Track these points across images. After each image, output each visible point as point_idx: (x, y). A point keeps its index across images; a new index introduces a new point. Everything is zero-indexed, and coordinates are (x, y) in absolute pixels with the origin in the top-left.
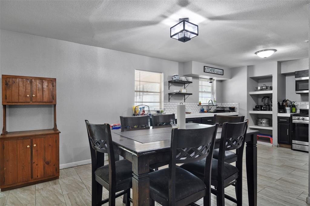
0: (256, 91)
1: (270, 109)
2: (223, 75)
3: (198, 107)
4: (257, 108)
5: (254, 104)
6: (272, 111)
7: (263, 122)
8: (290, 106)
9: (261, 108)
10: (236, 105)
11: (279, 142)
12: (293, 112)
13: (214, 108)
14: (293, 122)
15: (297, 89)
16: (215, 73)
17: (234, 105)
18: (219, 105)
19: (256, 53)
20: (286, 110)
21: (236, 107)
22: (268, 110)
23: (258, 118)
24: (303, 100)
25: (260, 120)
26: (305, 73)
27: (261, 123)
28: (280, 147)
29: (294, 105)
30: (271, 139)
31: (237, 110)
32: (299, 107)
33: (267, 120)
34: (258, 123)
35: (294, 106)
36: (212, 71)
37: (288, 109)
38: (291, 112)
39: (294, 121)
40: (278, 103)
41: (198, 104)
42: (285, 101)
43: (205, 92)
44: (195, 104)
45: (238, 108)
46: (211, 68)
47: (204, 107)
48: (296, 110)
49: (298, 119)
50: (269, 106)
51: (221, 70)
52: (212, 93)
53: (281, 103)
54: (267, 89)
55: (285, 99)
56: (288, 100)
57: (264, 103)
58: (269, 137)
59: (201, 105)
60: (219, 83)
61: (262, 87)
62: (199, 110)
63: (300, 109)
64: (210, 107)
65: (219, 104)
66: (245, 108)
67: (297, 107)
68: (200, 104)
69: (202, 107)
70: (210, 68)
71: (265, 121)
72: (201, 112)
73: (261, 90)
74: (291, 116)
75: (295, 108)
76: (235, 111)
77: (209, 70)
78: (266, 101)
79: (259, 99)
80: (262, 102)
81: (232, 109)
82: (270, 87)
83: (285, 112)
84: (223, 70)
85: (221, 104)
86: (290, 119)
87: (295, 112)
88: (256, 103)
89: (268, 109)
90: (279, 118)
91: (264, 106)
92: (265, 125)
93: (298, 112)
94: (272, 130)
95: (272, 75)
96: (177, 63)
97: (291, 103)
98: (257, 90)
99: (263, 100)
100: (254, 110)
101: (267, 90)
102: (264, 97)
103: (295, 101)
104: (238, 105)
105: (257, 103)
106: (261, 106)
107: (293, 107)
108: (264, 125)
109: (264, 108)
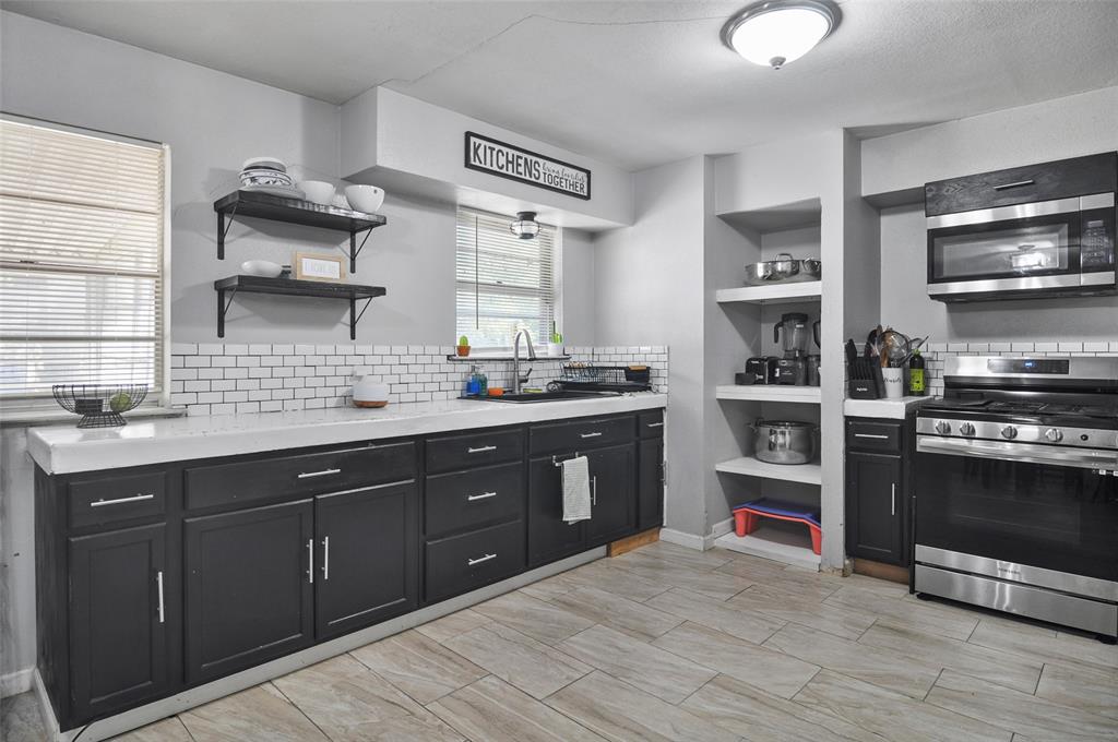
0: (747, 284)
1: (811, 378)
2: (588, 198)
3: (449, 367)
4: (754, 372)
5: (738, 352)
6: (819, 385)
7: (781, 440)
8: (900, 363)
9: (772, 372)
10: (654, 357)
11: (851, 551)
12: (912, 394)
13: (553, 374)
14: (918, 449)
15: (935, 274)
16: (541, 181)
17: (648, 357)
18: (581, 356)
20: (883, 381)
21: (654, 366)
22: (801, 380)
23: (760, 423)
24: (960, 332)
25: (765, 430)
26: (971, 190)
27: (772, 446)
28: (855, 572)
29: (918, 356)
30: (812, 532)
31: (661, 381)
32: (938, 365)
33: (796, 431)
34: (758, 445)
35: (918, 362)
36: (521, 169)
37: (891, 375)
38: (907, 391)
39: (924, 443)
40: (846, 347)
41: (451, 351)
42: (877, 336)
43: (498, 288)
44: (433, 350)
45: (665, 374)
46: (511, 152)
47: (483, 370)
48: (927, 379)
49: (946, 433)
50: (806, 359)
51: (574, 172)
52: (546, 294)
53: (860, 346)
54: (794, 273)
55: (880, 327)
56: (890, 331)
57: (785, 343)
58: (805, 519)
59: (471, 355)
60: (580, 245)
61: (775, 262)
62: (459, 386)
63: (945, 378)
64: (524, 367)
65: (579, 350)
66: (697, 371)
67: (930, 366)
68: (464, 350)
69: (474, 368)
70: (505, 150)
71: (788, 438)
72: (469, 398)
73: (773, 277)
74: (907, 414)
75: (921, 371)
76: (650, 388)
77: (502, 161)
78: (795, 335)
79: (763, 326)
80: (776, 341)
81: (639, 379)
82: (812, 262)
83: (878, 392)
84: (588, 173)
85: (588, 350)
86: (905, 430)
87: (922, 394)
88: (749, 345)
89: (802, 374)
90: (852, 424)
91: (786, 363)
92: (790, 456)
93: (937, 390)
94: (818, 487)
95: (818, 200)
96: (295, 102)
97: (908, 343)
98: (750, 280)
99: (780, 329)
100: (740, 380)
101: (795, 277)
102: (786, 318)
103: (923, 339)
104: (665, 358)
105: (756, 347)
106: (773, 363)
107: (913, 365)
108: (782, 456)
109: (783, 369)
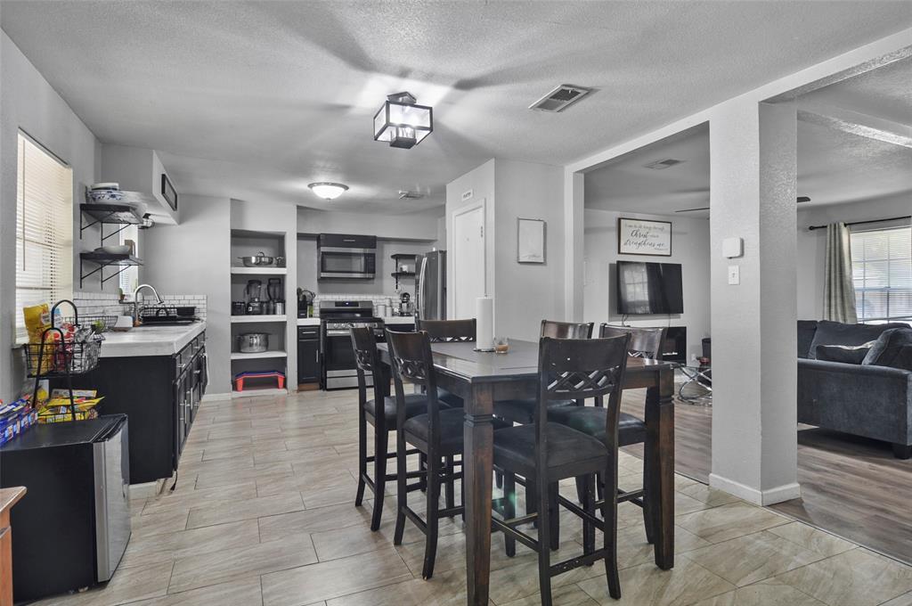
2: (175, 210)
7: (255, 341)
9: (247, 309)
10: (197, 302)
14: (328, 336)
15: (321, 269)
17: (192, 302)
18: (153, 302)
19: (311, 186)
21: (198, 306)
22: (265, 312)
23: (243, 334)
25: (247, 337)
27: (251, 345)
28: (303, 390)
30: (279, 379)
31: (202, 315)
33: (262, 336)
39: (330, 333)
45: (205, 310)
48: (313, 310)
49: (337, 328)
54: (270, 263)
58: (276, 374)
59: (124, 301)
63: (320, 309)
71: (259, 340)
73: (258, 264)
74: (322, 323)
75: (312, 307)
78: (257, 290)
81: (186, 315)
82: (280, 259)
83: (309, 316)
84: (177, 196)
86: (321, 329)
90: (300, 329)
91: (255, 304)
92: (258, 348)
94: (285, 358)
95: (285, 233)
98: (246, 262)
99: (250, 288)
102: (251, 282)
104: (205, 302)
108: (256, 349)
109: (253, 307)
